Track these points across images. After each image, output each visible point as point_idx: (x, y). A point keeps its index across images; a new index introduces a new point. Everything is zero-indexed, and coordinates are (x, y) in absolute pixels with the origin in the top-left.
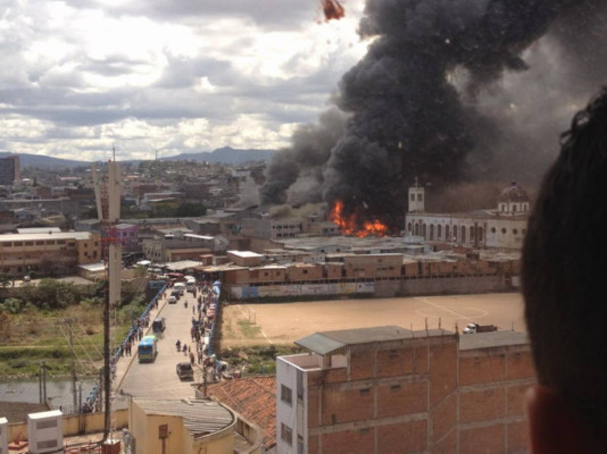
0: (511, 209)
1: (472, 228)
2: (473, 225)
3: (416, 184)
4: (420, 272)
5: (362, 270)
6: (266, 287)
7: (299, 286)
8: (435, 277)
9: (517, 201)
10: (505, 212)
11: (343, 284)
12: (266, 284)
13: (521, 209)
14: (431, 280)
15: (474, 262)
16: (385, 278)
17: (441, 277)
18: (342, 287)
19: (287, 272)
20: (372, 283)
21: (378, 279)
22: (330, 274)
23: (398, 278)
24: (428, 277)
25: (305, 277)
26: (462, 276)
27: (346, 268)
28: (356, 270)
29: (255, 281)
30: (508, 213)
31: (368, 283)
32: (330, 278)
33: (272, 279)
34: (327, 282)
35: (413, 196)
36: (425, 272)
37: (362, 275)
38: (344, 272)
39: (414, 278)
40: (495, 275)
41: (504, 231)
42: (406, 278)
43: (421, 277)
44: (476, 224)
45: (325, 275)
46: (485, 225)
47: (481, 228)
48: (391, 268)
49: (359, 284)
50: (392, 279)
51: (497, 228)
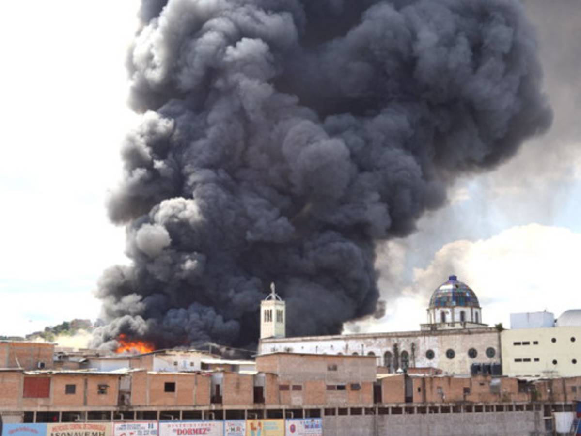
0: (457, 318)
1: (387, 354)
2: (390, 349)
3: (273, 295)
4: (409, 399)
5: (297, 388)
6: (69, 424)
7: (155, 424)
8: (434, 410)
9: (466, 306)
10: (449, 324)
11: (256, 422)
12: (69, 417)
13: (472, 319)
14: (428, 416)
15: (496, 381)
16: (343, 412)
17: (445, 410)
18: (253, 429)
19: (125, 385)
20: (317, 421)
21: (329, 412)
22: (226, 395)
23: (369, 411)
24: (422, 410)
25: (169, 402)
26: (479, 409)
27: (263, 382)
28: (284, 388)
29: (38, 406)
30: (453, 324)
31: (308, 421)
32: (226, 407)
33: (85, 404)
34: (218, 416)
35: (269, 314)
36: (417, 399)
37: (297, 400)
38: (258, 394)
39: (397, 411)
40: (529, 408)
41: (450, 354)
42: (384, 411)
43: (410, 410)
44: (396, 347)
45: (216, 398)
46: (413, 347)
47: (405, 353)
48: (355, 387)
49: (290, 423)
50: (356, 411)
51: (436, 351)
